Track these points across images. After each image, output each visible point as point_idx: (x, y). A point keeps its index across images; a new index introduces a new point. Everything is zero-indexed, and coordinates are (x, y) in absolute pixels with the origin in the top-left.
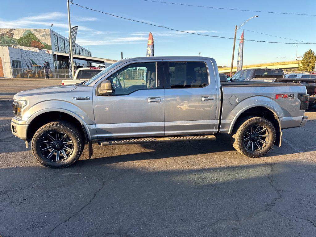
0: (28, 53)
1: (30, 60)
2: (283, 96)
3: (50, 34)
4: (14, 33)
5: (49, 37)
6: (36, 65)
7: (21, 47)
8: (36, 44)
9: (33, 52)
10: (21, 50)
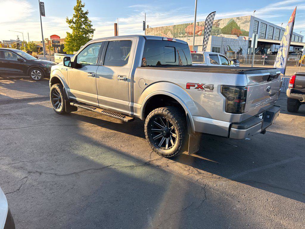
0: (227, 40)
1: (228, 47)
2: (196, 86)
3: (251, 21)
4: (220, 23)
5: (249, 24)
6: (232, 51)
7: (223, 35)
8: (236, 31)
9: (231, 39)
10: (223, 37)
